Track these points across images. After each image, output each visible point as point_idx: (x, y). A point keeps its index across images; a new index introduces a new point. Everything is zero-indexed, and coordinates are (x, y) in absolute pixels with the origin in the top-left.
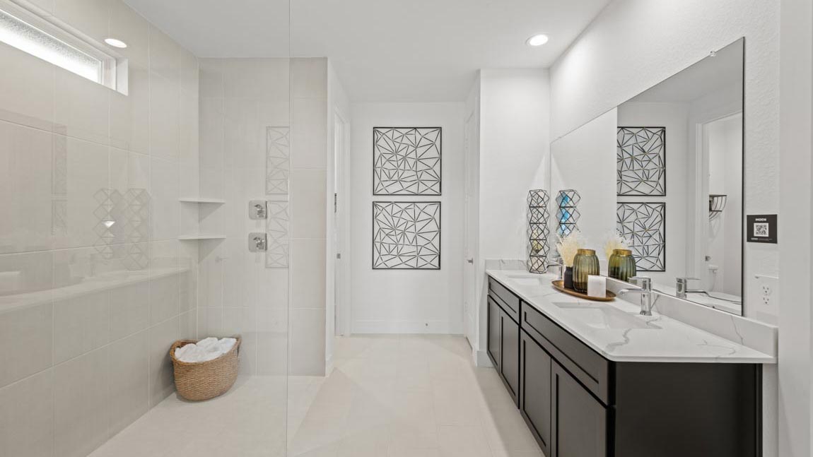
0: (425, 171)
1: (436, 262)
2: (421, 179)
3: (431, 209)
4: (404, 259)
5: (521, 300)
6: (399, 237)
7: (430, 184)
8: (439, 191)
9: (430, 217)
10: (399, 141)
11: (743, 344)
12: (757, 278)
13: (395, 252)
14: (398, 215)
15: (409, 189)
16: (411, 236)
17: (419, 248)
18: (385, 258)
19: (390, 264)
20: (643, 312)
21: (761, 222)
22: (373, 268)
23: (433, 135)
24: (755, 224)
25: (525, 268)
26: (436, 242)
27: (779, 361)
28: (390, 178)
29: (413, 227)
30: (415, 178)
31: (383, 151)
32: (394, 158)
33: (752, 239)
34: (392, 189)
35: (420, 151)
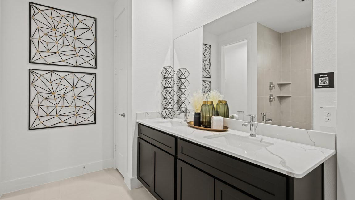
0: (83, 48)
1: (92, 119)
2: (79, 54)
3: (88, 78)
4: (63, 118)
5: (176, 138)
6: (58, 101)
7: (87, 59)
8: (94, 65)
9: (87, 84)
10: (59, 20)
11: (315, 146)
12: (322, 108)
13: (54, 113)
14: (58, 82)
15: (67, 61)
16: (70, 100)
17: (78, 108)
18: (42, 119)
19: (48, 124)
20: (252, 135)
21: (324, 77)
22: (29, 129)
23: (90, 22)
24: (320, 78)
25: (160, 116)
26: (92, 103)
27: (337, 152)
28: (49, 50)
29: (72, 92)
30: (74, 53)
31: (40, 25)
32: (53, 33)
33: (318, 87)
34: (50, 60)
35: (78, 32)
